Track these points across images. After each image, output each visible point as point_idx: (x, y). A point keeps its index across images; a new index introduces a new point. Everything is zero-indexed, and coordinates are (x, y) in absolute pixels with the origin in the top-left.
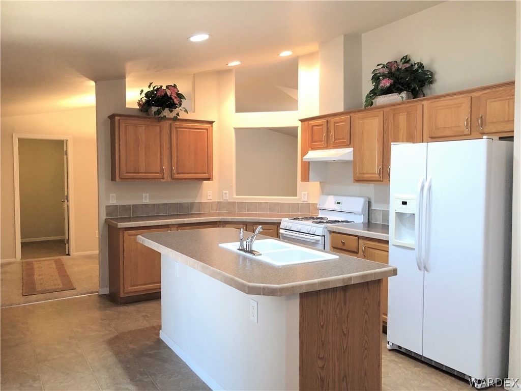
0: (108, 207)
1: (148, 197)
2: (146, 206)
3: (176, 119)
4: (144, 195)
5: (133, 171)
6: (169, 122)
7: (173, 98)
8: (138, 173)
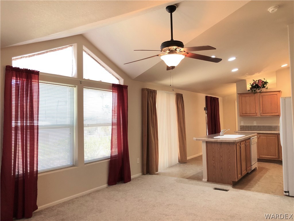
0: (240, 126)
1: (256, 123)
2: (255, 126)
3: (260, 92)
4: (254, 122)
5: (244, 113)
6: (258, 94)
7: (259, 84)
8: (247, 114)
